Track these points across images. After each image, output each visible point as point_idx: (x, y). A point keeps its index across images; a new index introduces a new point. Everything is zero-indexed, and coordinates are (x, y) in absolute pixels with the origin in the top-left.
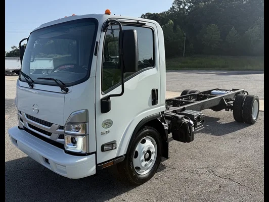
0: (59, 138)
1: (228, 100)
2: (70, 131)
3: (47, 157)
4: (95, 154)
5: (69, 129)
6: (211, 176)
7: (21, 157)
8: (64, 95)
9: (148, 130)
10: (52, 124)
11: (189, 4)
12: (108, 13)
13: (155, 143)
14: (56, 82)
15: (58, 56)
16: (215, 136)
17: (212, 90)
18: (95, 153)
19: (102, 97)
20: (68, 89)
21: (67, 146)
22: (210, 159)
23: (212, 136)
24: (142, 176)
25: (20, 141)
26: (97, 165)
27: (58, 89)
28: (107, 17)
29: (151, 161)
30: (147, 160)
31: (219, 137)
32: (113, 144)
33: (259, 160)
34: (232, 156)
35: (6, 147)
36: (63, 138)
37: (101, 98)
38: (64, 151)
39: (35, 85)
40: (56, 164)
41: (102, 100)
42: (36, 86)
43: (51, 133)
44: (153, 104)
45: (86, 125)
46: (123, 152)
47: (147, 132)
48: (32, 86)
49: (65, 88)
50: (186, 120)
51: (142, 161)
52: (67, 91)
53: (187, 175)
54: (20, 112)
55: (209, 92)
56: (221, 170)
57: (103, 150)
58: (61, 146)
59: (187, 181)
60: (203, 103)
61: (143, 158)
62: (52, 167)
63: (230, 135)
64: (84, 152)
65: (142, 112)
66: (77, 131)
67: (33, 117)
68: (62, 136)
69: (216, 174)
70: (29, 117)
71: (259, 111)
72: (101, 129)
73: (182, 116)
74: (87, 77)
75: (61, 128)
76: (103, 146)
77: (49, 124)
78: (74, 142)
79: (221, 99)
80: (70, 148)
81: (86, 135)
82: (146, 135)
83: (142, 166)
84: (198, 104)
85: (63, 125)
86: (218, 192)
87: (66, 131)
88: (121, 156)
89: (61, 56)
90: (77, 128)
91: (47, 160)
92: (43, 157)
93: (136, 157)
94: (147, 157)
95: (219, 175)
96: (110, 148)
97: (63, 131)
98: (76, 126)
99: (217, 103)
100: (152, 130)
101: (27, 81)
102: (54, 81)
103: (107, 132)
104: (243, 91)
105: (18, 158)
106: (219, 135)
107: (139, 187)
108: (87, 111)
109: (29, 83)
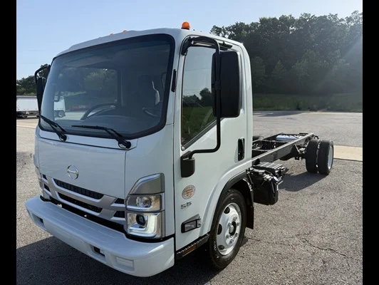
0: (115, 216)
1: (300, 147)
2: (136, 206)
3: (98, 246)
4: (173, 238)
5: (134, 203)
6: (308, 247)
7: (44, 237)
8: (124, 152)
9: (232, 195)
10: (103, 195)
11: (229, 33)
12: (186, 27)
13: (239, 210)
14: (109, 133)
15: (69, 94)
16: (291, 192)
17: (277, 135)
18: (174, 236)
19: (182, 153)
20: (129, 143)
21: (131, 228)
22: (297, 223)
23: (288, 192)
24: (226, 257)
25: (49, 220)
26: (175, 252)
27: (113, 143)
28: (186, 33)
29: (236, 236)
30: (232, 234)
31: (296, 193)
32: (196, 220)
33: (354, 221)
34: (322, 217)
35: (18, 223)
36: (124, 217)
37: (181, 155)
38: (124, 234)
39: (68, 136)
40: (115, 257)
41: (182, 158)
42: (70, 138)
43: (101, 209)
44: (239, 160)
45: (161, 196)
46: (207, 229)
47: (231, 197)
48: (65, 138)
49: (124, 141)
50: (268, 177)
51: (227, 237)
52: (128, 145)
53: (278, 249)
54: (44, 177)
55: (274, 137)
56: (315, 238)
57: (183, 230)
58: (119, 228)
59: (281, 257)
60: (276, 152)
61: (227, 233)
62: (109, 261)
63: (307, 190)
64: (158, 236)
65: (227, 171)
66: (147, 207)
67: (67, 184)
68: (120, 214)
69: (312, 243)
70: (59, 183)
71: (333, 158)
72: (181, 200)
73: (263, 171)
74: (161, 125)
75: (119, 201)
76: (183, 225)
77: (98, 196)
78: (142, 222)
79: (293, 146)
80: (136, 231)
81: (160, 212)
82: (229, 201)
83: (226, 243)
84: (271, 154)
85: (123, 198)
86: (324, 269)
87: (128, 207)
88: (205, 235)
89: (73, 94)
90: (146, 202)
91: (97, 250)
92: (91, 246)
93: (220, 232)
94: (232, 231)
95: (316, 246)
96: (193, 226)
97: (123, 206)
98: (145, 198)
99: (289, 151)
100: (236, 194)
101: (55, 131)
102: (104, 131)
103: (189, 204)
104: (313, 136)
105: (39, 239)
106: (295, 191)
107: (222, 272)
108: (162, 176)
109: (59, 134)
